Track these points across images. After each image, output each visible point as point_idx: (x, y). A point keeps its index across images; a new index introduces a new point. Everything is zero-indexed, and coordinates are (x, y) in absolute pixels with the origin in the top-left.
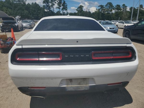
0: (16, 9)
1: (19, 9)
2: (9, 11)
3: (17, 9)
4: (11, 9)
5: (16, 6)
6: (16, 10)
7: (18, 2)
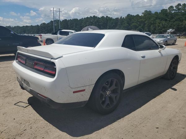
0: (172, 20)
1: (176, 20)
2: (162, 24)
3: (174, 20)
4: (166, 20)
5: (173, 16)
6: (171, 22)
7: (177, 11)
